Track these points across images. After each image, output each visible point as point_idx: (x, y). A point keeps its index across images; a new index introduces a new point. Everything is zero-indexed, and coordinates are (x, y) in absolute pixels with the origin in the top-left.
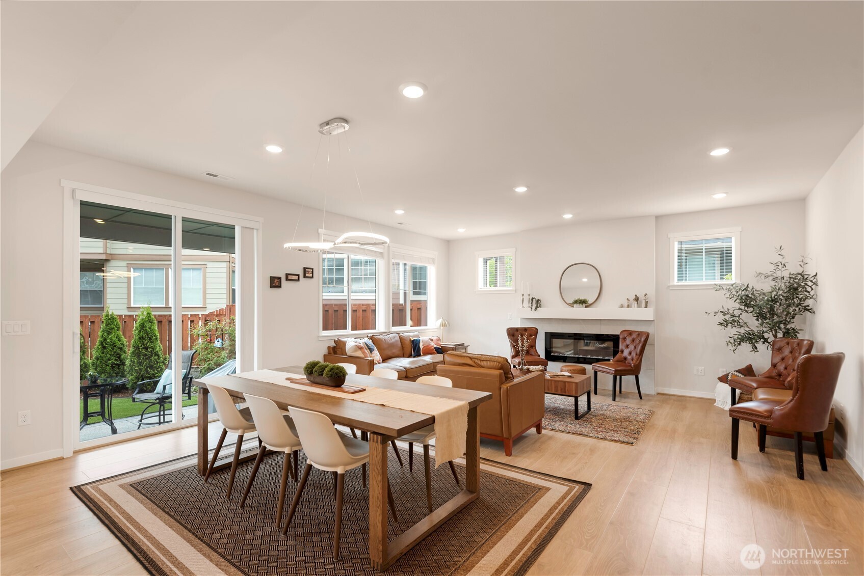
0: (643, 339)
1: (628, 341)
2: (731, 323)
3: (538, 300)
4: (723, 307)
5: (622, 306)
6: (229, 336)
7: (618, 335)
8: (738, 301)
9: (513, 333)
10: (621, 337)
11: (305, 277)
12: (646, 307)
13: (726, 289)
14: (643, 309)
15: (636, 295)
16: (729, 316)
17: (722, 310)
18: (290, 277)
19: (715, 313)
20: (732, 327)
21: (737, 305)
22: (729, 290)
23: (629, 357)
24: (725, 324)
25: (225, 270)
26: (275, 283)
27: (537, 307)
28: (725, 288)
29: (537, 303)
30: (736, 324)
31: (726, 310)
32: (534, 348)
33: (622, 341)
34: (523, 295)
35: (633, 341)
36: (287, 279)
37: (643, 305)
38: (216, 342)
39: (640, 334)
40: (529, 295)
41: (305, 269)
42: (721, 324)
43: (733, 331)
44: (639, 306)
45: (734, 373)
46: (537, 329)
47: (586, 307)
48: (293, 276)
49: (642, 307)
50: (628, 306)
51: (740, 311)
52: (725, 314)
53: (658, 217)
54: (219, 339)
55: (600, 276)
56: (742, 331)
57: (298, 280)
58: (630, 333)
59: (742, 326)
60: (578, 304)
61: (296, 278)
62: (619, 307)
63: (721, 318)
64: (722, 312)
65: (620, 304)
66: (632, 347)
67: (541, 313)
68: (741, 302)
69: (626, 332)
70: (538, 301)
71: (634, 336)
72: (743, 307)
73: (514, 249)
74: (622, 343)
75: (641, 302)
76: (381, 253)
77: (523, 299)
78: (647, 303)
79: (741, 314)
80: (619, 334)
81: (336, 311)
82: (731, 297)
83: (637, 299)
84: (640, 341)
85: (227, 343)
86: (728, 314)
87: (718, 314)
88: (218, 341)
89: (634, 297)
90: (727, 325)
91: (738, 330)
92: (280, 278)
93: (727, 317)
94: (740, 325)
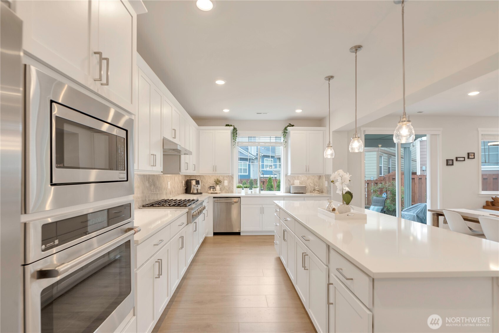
6: (391, 192)
11: (468, 158)
18: (459, 159)
26: (449, 163)
36: (457, 160)
38: (383, 195)
41: (468, 154)
48: (461, 158)
54: (385, 193)
57: (464, 160)
61: (463, 159)
85: (389, 196)
88: (384, 194)
92: (453, 160)
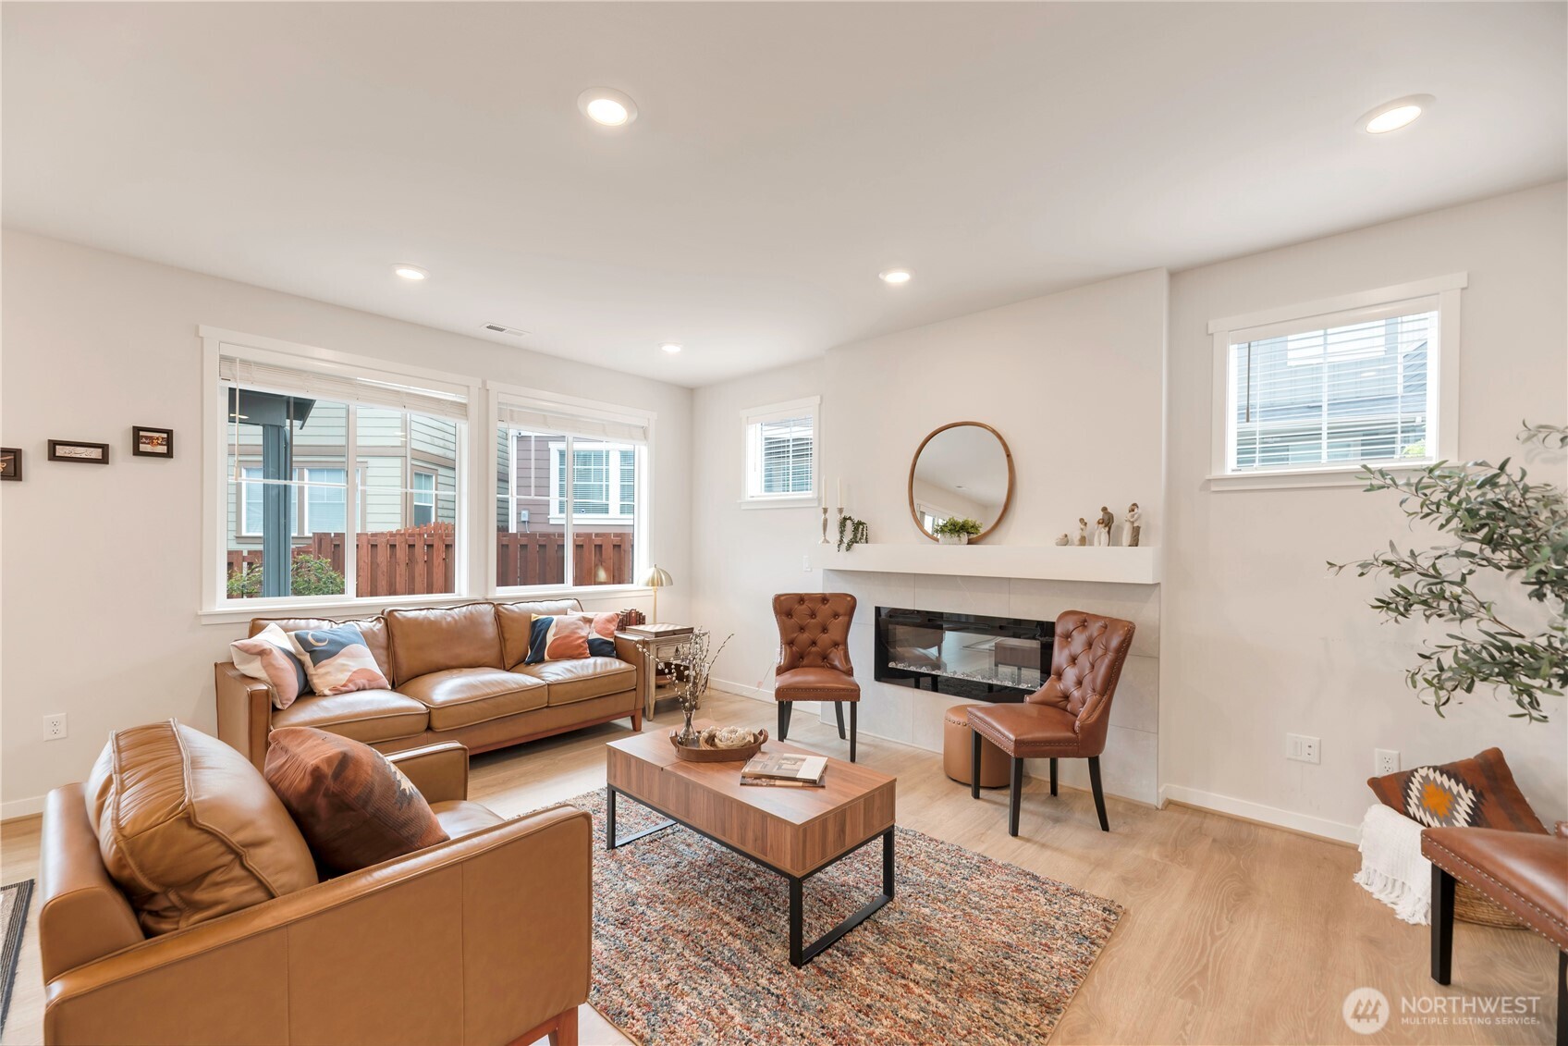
0: (1115, 642)
1: (1079, 641)
2: (1425, 603)
3: (860, 523)
4: (1392, 544)
5: (1065, 541)
7: (1053, 623)
8: (1455, 523)
9: (788, 608)
10: (1059, 630)
12: (1135, 543)
13: (1408, 484)
14: (1124, 550)
15: (1104, 509)
16: (1414, 576)
17: (1390, 557)
19: (1363, 566)
20: (1428, 617)
21: (1450, 540)
22: (1418, 487)
23: (1076, 694)
24: (1400, 604)
25: (398, 472)
27: (854, 541)
28: (1401, 482)
29: (855, 531)
30: (1444, 605)
31: (1406, 556)
32: (841, 647)
33: (1060, 644)
34: (825, 511)
35: (1090, 645)
37: (1126, 536)
39: (1109, 624)
40: (841, 510)
42: (1385, 604)
43: (1430, 632)
44: (1113, 540)
45: (1431, 774)
46: (854, 599)
47: (970, 542)
49: (1121, 545)
50: (1083, 541)
51: (1466, 561)
52: (1398, 571)
53: (1176, 275)
55: (1009, 456)
56: (1473, 632)
58: (1084, 620)
59: (1470, 616)
60: (948, 535)
62: (1057, 544)
63: (1385, 583)
64: (1390, 563)
65: (1061, 535)
66: (1084, 661)
67: (864, 557)
68: (1464, 530)
69: (1075, 617)
70: (858, 526)
71: (1094, 628)
72: (1474, 547)
73: (818, 399)
74: (1062, 648)
75: (1120, 528)
76: (464, 406)
77: (826, 521)
78: (1136, 532)
79: (1471, 572)
80: (1054, 620)
81: (524, 547)
82: (1426, 510)
83: (1107, 521)
84: (1106, 649)
86: (1412, 569)
87: (1374, 570)
89: (1100, 515)
90: (1408, 607)
91: (1455, 628)
93: (1408, 581)
94: (1460, 610)
